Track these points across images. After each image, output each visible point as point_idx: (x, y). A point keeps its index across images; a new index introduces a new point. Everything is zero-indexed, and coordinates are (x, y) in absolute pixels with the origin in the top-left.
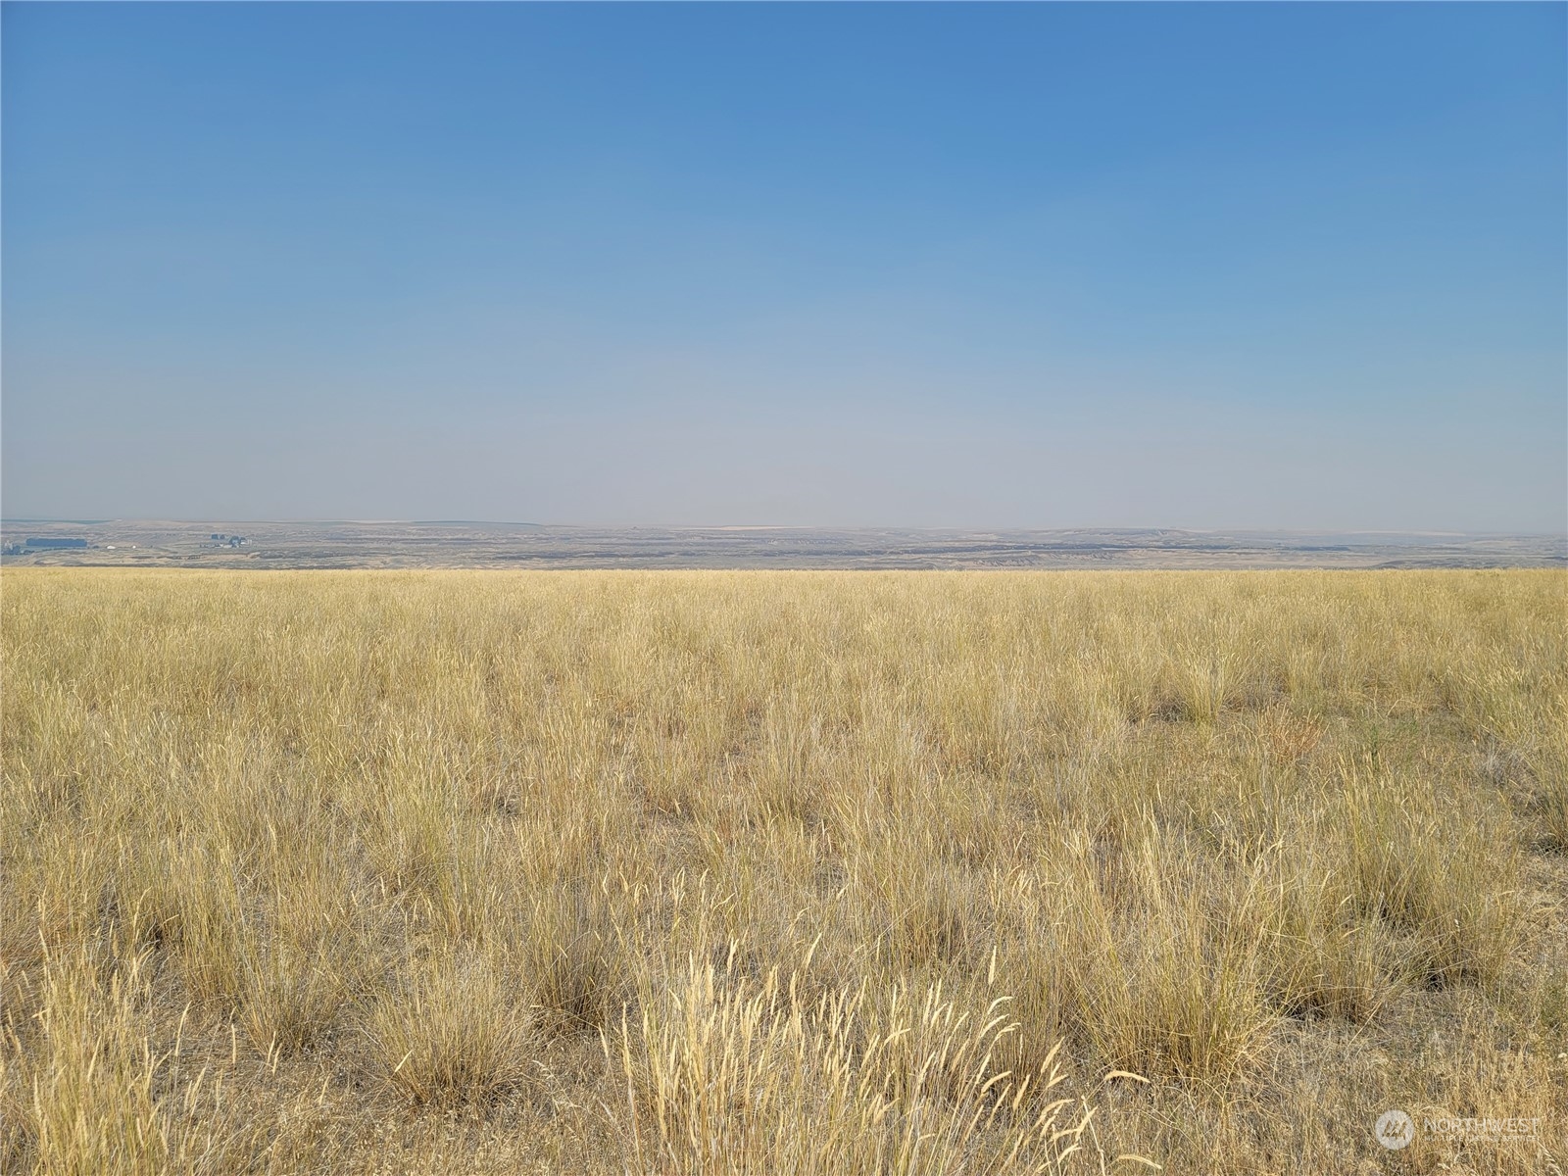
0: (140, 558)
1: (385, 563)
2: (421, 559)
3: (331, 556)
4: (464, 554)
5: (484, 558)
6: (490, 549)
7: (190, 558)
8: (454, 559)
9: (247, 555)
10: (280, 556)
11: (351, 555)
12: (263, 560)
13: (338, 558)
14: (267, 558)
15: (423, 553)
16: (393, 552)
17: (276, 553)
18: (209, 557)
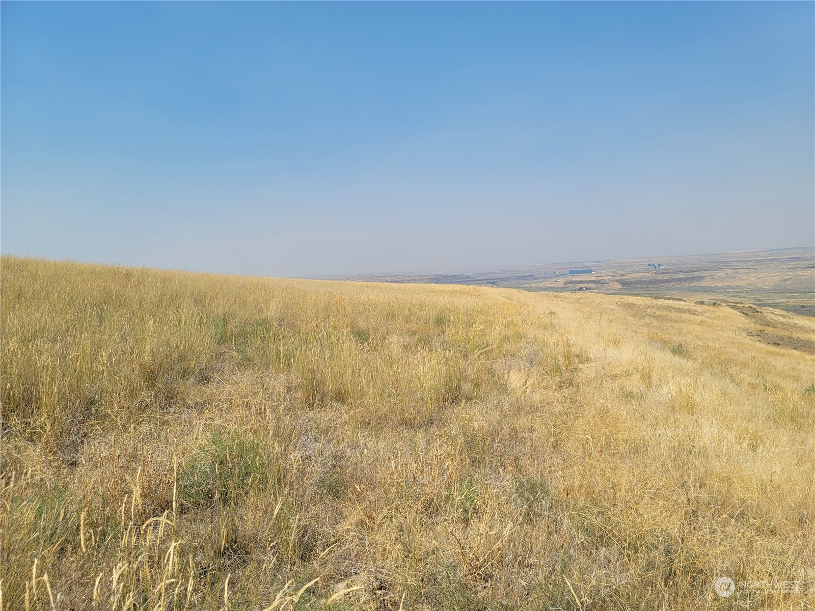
0: (598, 277)
1: (727, 274)
2: (753, 271)
3: (695, 271)
4: (784, 267)
5: (798, 268)
6: (806, 262)
7: (621, 276)
8: (775, 270)
9: (649, 273)
10: (666, 273)
11: (707, 270)
12: (657, 275)
13: (699, 273)
14: (659, 274)
15: (755, 267)
16: (736, 267)
17: (664, 271)
18: (630, 275)
